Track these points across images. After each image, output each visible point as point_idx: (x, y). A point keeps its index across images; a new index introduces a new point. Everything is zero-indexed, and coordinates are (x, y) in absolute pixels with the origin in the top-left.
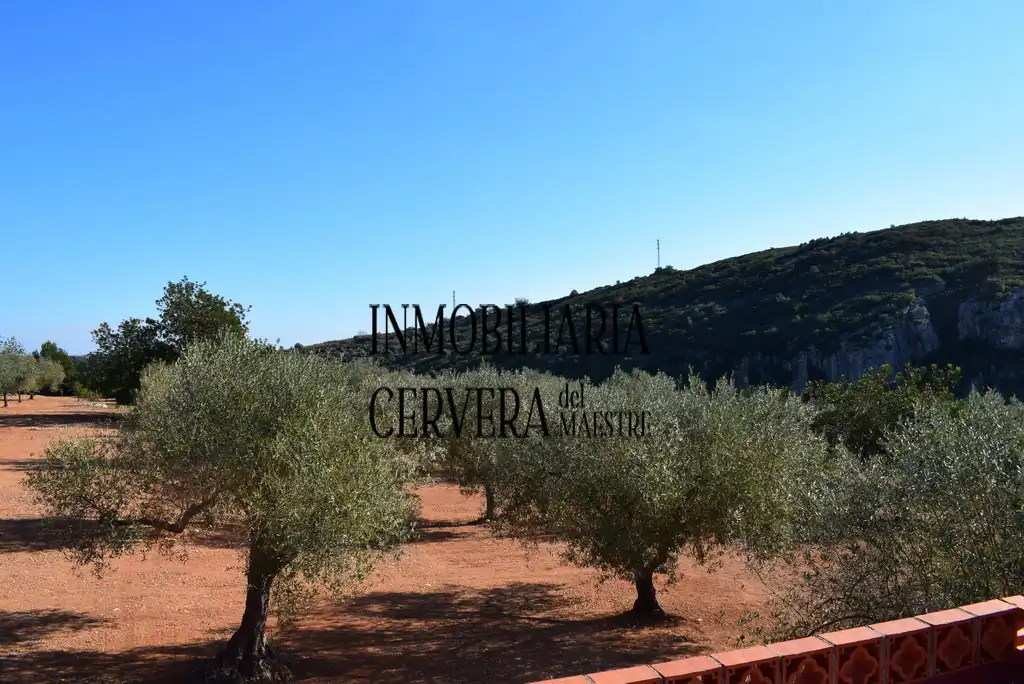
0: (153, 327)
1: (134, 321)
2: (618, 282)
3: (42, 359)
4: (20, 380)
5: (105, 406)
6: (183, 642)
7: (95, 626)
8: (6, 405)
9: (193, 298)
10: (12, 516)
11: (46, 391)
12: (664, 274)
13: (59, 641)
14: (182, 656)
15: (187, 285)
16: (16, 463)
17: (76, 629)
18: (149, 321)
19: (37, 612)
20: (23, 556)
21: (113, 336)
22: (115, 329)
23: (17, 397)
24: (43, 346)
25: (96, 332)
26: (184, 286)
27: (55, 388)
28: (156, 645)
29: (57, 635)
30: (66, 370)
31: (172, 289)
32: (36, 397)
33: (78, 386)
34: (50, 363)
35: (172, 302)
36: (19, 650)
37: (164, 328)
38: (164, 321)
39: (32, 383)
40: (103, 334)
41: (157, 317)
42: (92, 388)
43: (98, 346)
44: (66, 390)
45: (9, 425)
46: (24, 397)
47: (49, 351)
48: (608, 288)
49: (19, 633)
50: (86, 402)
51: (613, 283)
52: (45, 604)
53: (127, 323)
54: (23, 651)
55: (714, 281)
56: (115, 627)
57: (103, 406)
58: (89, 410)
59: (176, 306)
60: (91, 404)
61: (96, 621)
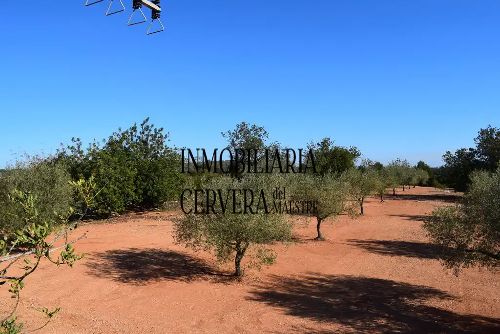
0: (473, 152)
1: (463, 150)
3: (419, 169)
4: (410, 179)
5: (449, 192)
6: (496, 317)
7: (451, 299)
8: (404, 190)
9: (494, 136)
10: (410, 241)
11: (420, 184)
13: (433, 302)
14: (496, 325)
15: (491, 130)
16: (410, 216)
17: (442, 298)
18: (470, 149)
19: (423, 287)
20: (416, 260)
21: (453, 157)
22: (453, 154)
23: (408, 187)
24: (419, 163)
25: (444, 156)
26: (489, 130)
27: (424, 183)
28: (482, 315)
29: (433, 299)
30: (429, 174)
31: (483, 132)
32: (416, 187)
33: (436, 182)
34: (423, 171)
35: (483, 139)
36: (416, 303)
37: (479, 152)
38: (479, 149)
39: (415, 180)
40: (448, 157)
41: (474, 147)
42: (441, 183)
43: (445, 163)
44: (430, 184)
45: (407, 199)
46: (411, 187)
47: (421, 165)
49: (416, 295)
50: (439, 190)
52: (428, 284)
53: (459, 150)
54: (418, 304)
56: (460, 301)
57: (448, 192)
58: (441, 194)
59: (484, 141)
60: (442, 190)
61: (449, 296)
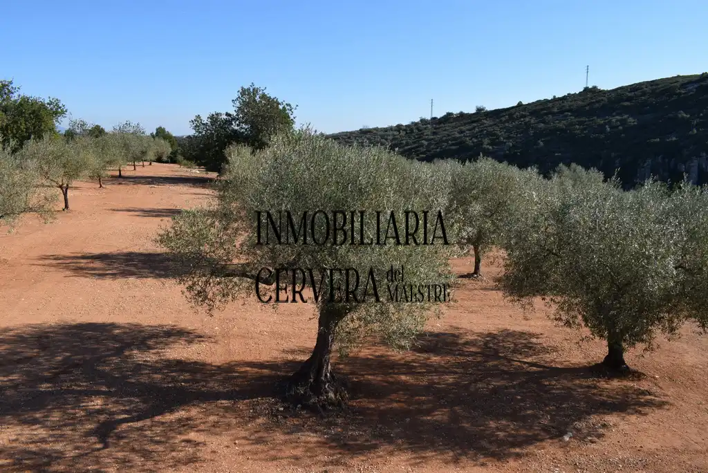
0: (230, 119)
1: (217, 114)
2: (554, 97)
3: (157, 139)
4: (144, 153)
5: (198, 172)
6: (266, 359)
7: (203, 341)
8: (135, 169)
9: (257, 98)
10: (142, 251)
11: (159, 160)
12: (590, 92)
13: (177, 352)
14: (266, 372)
15: (254, 89)
16: (143, 211)
17: (190, 342)
18: (227, 114)
19: (162, 326)
20: (150, 281)
21: (204, 124)
22: (205, 120)
23: (141, 163)
24: (157, 130)
25: (192, 121)
26: (251, 90)
27: (165, 158)
28: (246, 360)
29: (176, 346)
30: (172, 146)
31: (244, 92)
32: (154, 164)
33: (180, 158)
34: (162, 141)
35: (243, 102)
36: (150, 357)
37: (238, 119)
38: (238, 115)
39: (151, 155)
40: (197, 123)
41: (233, 112)
42: (188, 159)
43: (194, 131)
44: (172, 160)
45: (140, 183)
46: (146, 163)
47: (161, 133)
48: (546, 101)
49: (150, 343)
50: (185, 169)
51: (550, 98)
52: (168, 321)
53: (213, 115)
54: (155, 358)
55: (629, 99)
56: (216, 342)
57: (197, 172)
58: (188, 174)
59: (246, 104)
60: (189, 170)
61: (201, 337)
